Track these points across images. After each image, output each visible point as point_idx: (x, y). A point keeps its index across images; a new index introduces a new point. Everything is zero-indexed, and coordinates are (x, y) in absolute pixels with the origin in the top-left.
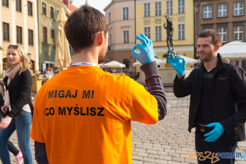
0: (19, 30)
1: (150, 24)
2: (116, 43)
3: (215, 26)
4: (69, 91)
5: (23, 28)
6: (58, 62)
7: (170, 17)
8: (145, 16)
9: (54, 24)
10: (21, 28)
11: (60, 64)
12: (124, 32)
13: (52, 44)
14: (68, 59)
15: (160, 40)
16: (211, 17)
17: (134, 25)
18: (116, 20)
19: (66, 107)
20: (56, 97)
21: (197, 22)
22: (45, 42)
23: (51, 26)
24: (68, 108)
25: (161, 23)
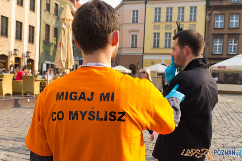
0: (19, 25)
1: (160, 30)
2: (123, 47)
3: (226, 37)
4: (83, 93)
5: (23, 24)
6: (60, 63)
7: (181, 23)
8: (155, 21)
9: (58, 22)
10: (21, 23)
11: (62, 66)
12: (133, 36)
13: (54, 44)
14: (71, 60)
15: (169, 47)
16: (223, 27)
17: (143, 29)
18: (124, 22)
19: (79, 111)
20: (66, 99)
21: (208, 31)
22: (47, 40)
23: (54, 24)
24: (81, 112)
25: (171, 29)
